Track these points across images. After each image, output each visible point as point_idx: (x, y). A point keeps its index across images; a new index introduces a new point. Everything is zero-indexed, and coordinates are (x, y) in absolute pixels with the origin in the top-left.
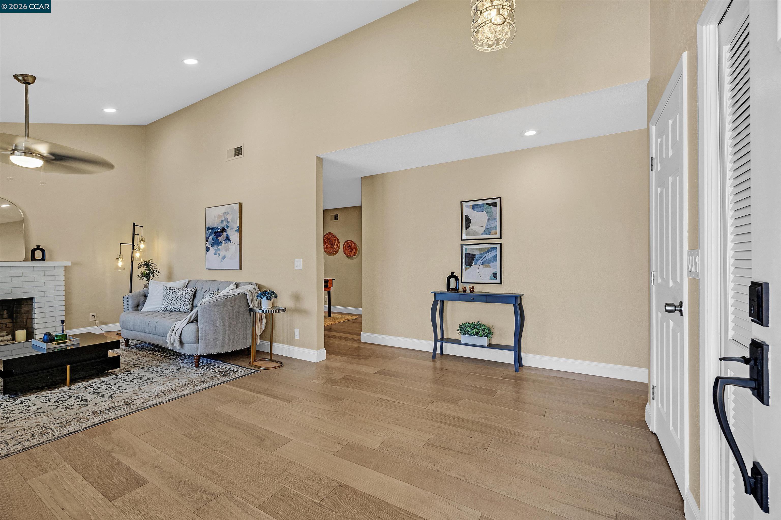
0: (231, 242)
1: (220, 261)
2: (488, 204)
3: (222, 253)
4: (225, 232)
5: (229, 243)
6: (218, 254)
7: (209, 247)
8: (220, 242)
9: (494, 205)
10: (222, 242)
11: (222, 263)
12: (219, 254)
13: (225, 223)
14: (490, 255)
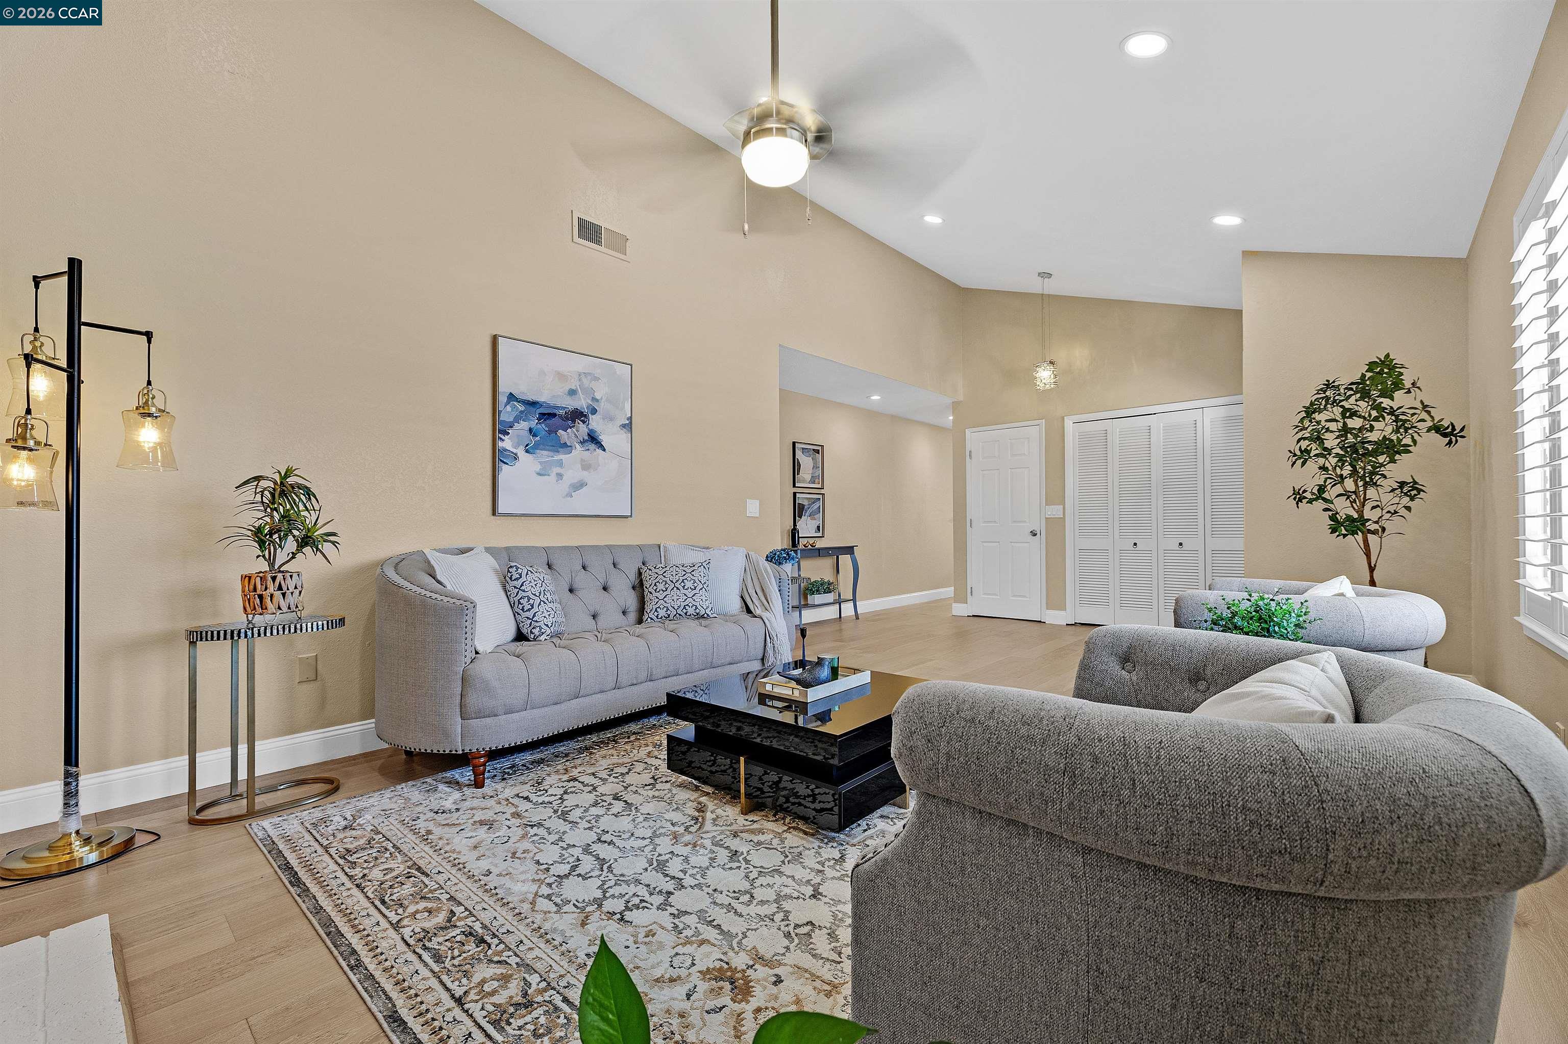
0: (604, 450)
1: (565, 493)
2: (814, 450)
3: (573, 474)
4: (584, 422)
5: (599, 451)
6: (553, 475)
7: (514, 451)
8: (565, 445)
9: (818, 452)
10: (571, 446)
11: (569, 498)
12: (560, 476)
13: (585, 399)
14: (815, 506)
